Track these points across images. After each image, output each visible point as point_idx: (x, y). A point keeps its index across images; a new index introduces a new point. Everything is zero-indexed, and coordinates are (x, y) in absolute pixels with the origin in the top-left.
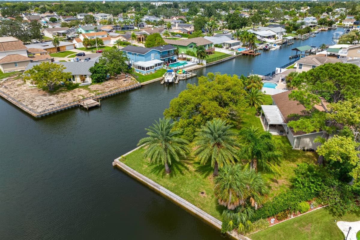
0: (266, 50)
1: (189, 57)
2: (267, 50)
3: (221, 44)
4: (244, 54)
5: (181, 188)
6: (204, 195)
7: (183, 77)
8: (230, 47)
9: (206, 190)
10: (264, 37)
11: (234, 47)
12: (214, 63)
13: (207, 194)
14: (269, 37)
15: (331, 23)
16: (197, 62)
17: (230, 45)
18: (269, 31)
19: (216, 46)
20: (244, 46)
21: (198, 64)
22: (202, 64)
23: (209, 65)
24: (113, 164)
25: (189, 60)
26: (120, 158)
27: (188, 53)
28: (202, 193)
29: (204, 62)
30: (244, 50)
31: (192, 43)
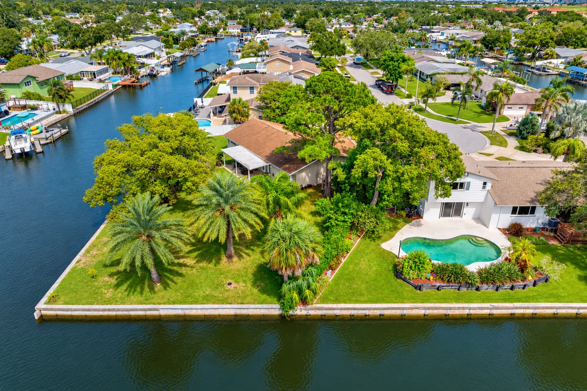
0: (152, 76)
1: (31, 103)
2: (155, 76)
3: (77, 74)
4: (124, 86)
5: (194, 292)
6: (233, 285)
7: (47, 139)
8: (95, 77)
9: (232, 279)
10: (140, 57)
11: (102, 77)
12: (84, 106)
13: (237, 282)
14: (146, 56)
15: (215, 32)
16: (54, 109)
17: (94, 74)
18: (140, 47)
19: (70, 77)
20: (115, 73)
21: (59, 112)
22: (64, 111)
23: (78, 111)
24: (36, 315)
25: (34, 108)
26: (45, 299)
27: (28, 96)
28: (230, 284)
29: (69, 108)
30: (120, 80)
31: (28, 76)
